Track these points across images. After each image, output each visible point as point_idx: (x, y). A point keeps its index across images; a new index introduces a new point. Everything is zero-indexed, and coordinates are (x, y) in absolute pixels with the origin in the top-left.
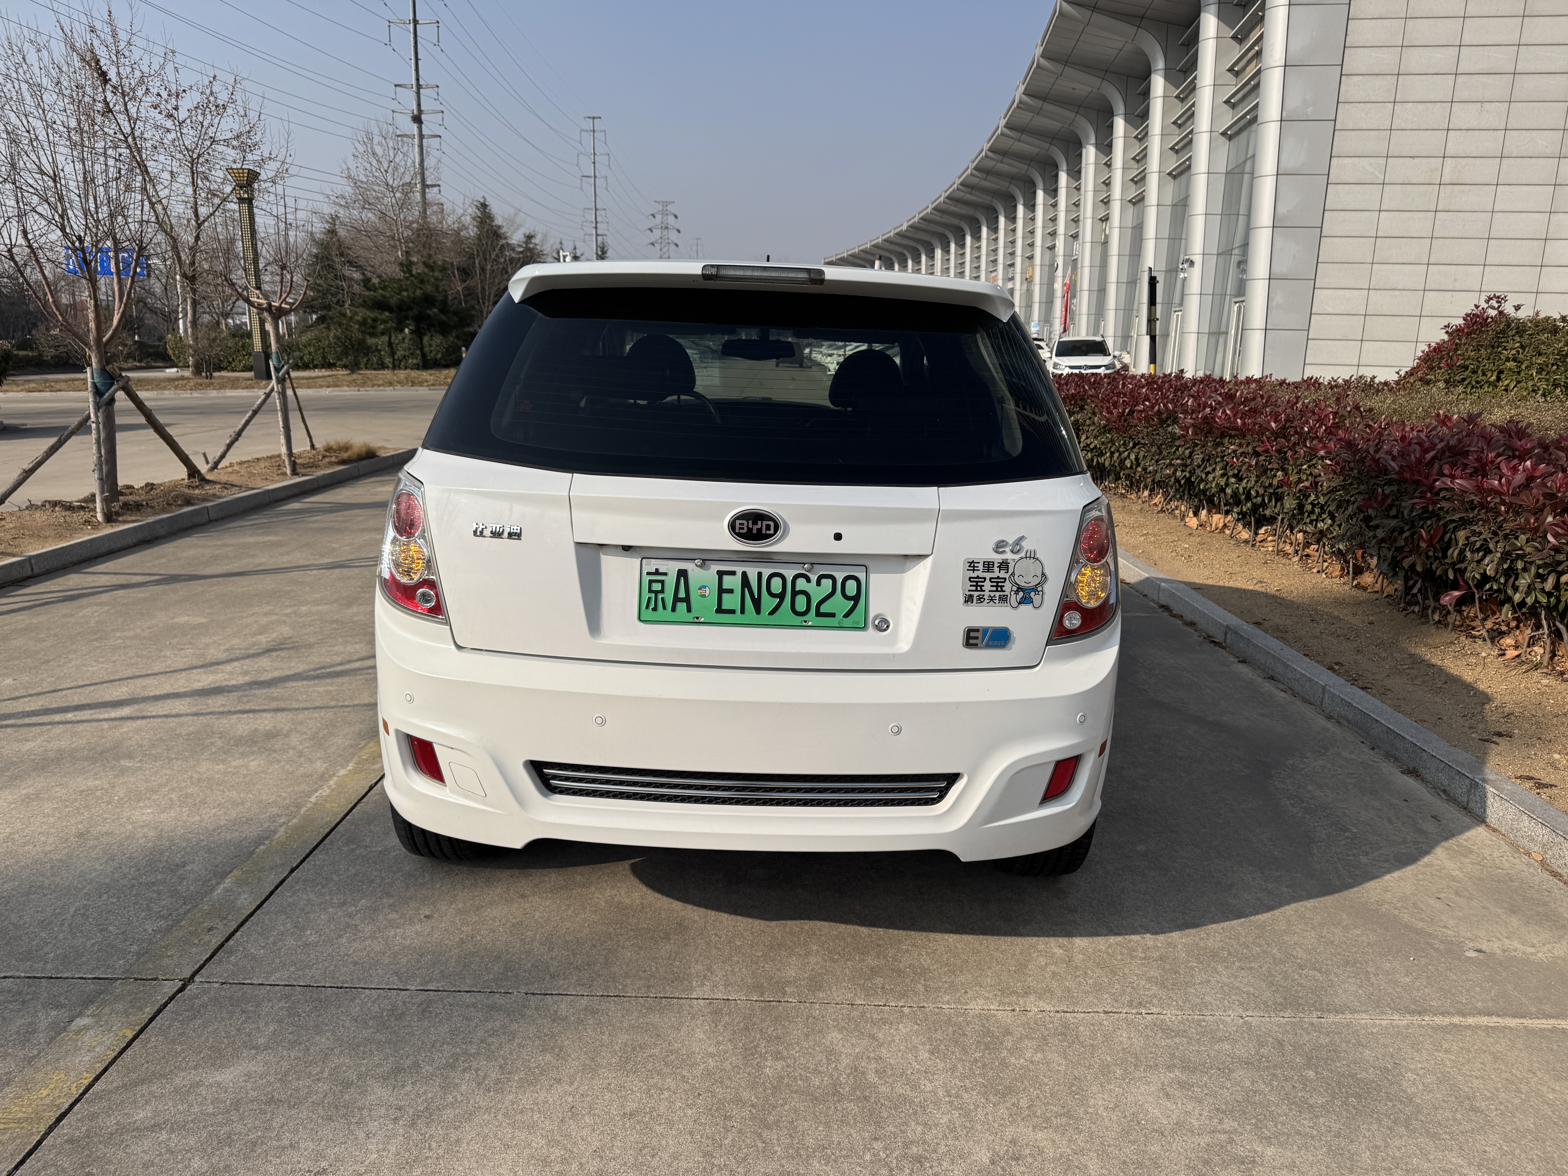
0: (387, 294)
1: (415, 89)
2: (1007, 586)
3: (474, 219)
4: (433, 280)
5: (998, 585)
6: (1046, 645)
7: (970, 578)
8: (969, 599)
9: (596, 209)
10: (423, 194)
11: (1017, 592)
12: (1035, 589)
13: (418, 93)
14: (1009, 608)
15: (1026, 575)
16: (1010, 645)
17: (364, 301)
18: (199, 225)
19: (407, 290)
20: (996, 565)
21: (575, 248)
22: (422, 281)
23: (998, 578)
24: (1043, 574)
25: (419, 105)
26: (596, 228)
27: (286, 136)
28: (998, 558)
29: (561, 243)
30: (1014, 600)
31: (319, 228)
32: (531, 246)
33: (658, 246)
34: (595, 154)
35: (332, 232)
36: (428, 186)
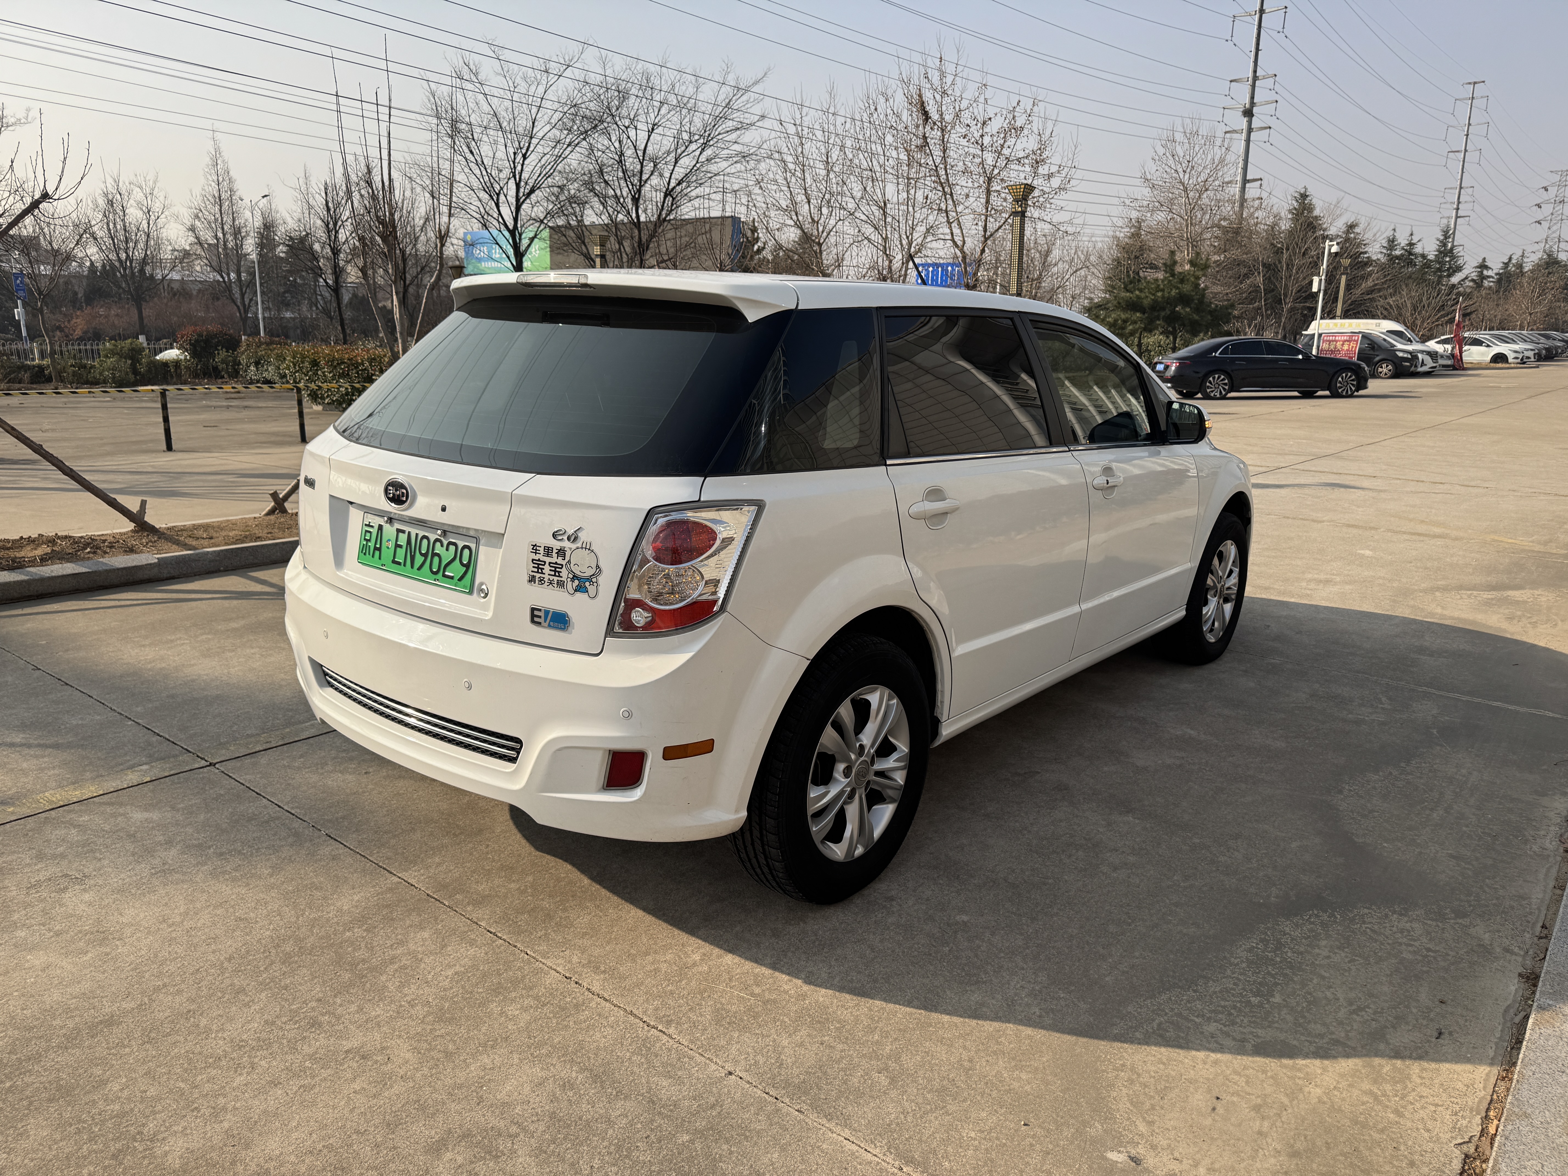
0: (1143, 295)
1: (1250, 82)
2: (564, 573)
3: (1290, 211)
4: (1192, 279)
5: (556, 570)
6: (605, 637)
7: (533, 560)
8: (532, 580)
9: (1461, 188)
10: (1243, 189)
11: (573, 580)
12: (589, 579)
13: (1253, 86)
14: (566, 593)
15: (581, 564)
16: (570, 629)
17: (1119, 303)
18: (986, 239)
19: (1163, 290)
20: (555, 551)
21: (1412, 235)
22: (1182, 281)
23: (556, 563)
24: (598, 567)
25: (1252, 98)
26: (1458, 209)
27: (1073, 148)
28: (556, 545)
29: (1394, 230)
30: (570, 586)
31: (1123, 234)
32: (1352, 235)
33: (1545, 225)
34: (1469, 124)
35: (1136, 235)
36: (1249, 181)
